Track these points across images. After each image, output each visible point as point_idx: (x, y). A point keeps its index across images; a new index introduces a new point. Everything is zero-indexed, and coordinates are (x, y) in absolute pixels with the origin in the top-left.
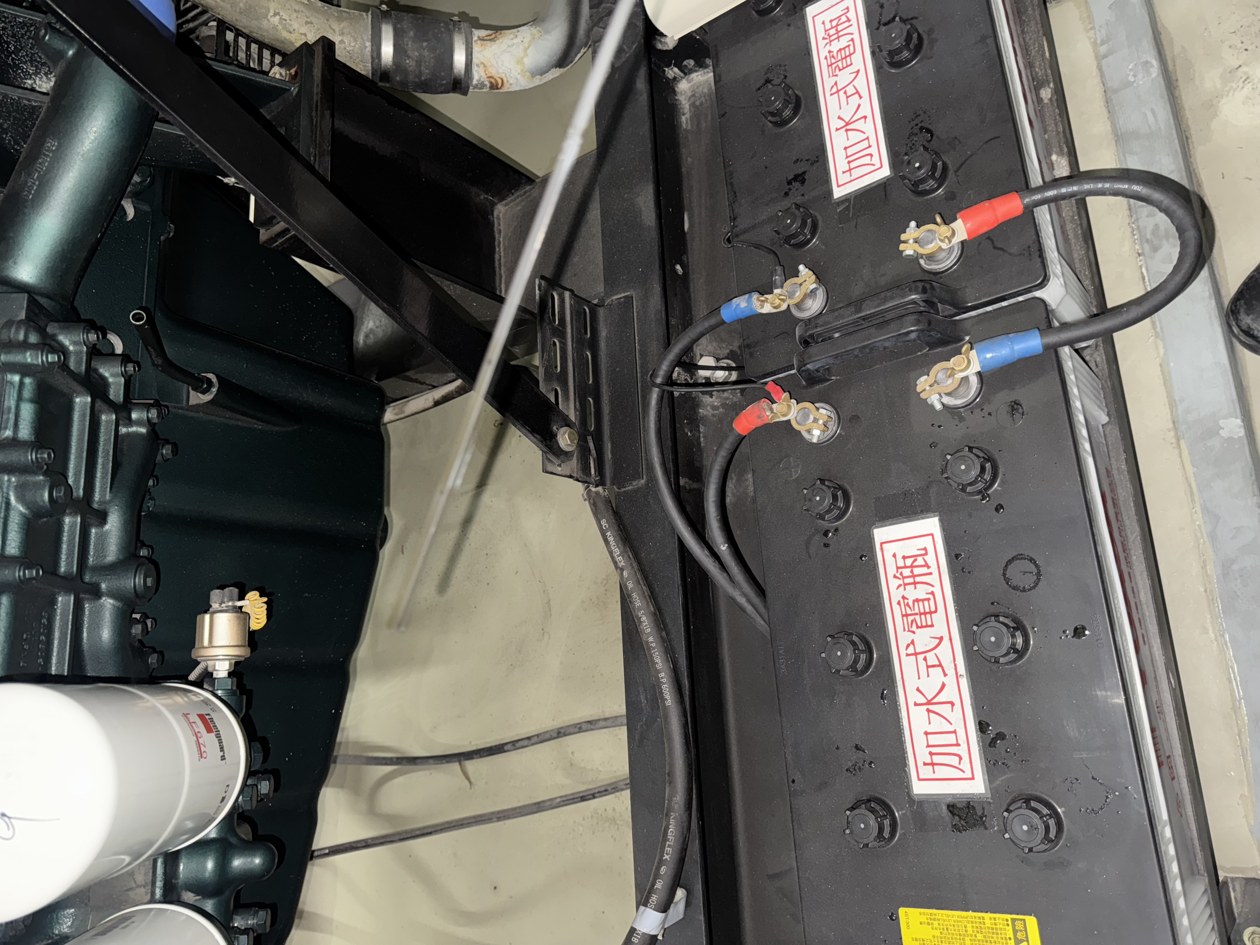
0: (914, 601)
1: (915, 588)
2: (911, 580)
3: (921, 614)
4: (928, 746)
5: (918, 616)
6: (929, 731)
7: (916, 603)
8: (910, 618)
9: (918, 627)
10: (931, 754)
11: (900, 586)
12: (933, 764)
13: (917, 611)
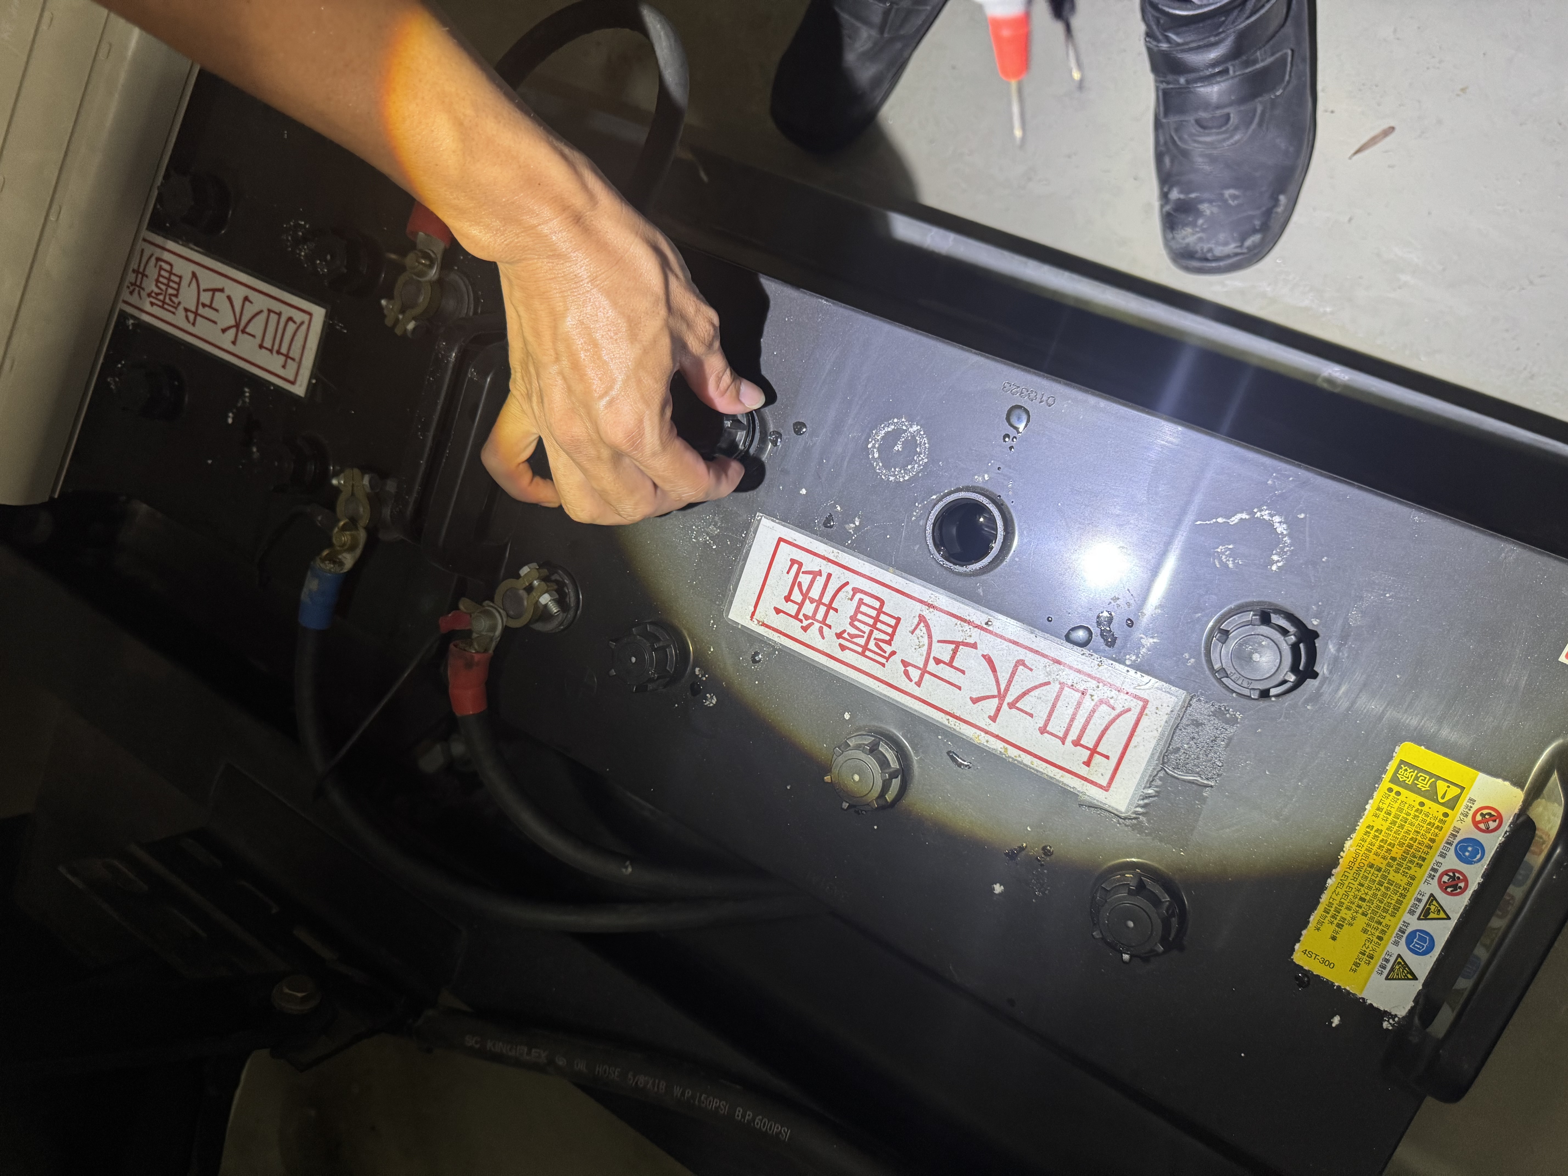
0: (852, 625)
1: (836, 610)
2: (822, 610)
3: (874, 626)
4: (1063, 740)
5: (875, 632)
6: (1041, 724)
7: (856, 623)
8: (872, 645)
9: (889, 643)
10: (1077, 743)
11: (821, 631)
12: (1094, 751)
13: (867, 629)
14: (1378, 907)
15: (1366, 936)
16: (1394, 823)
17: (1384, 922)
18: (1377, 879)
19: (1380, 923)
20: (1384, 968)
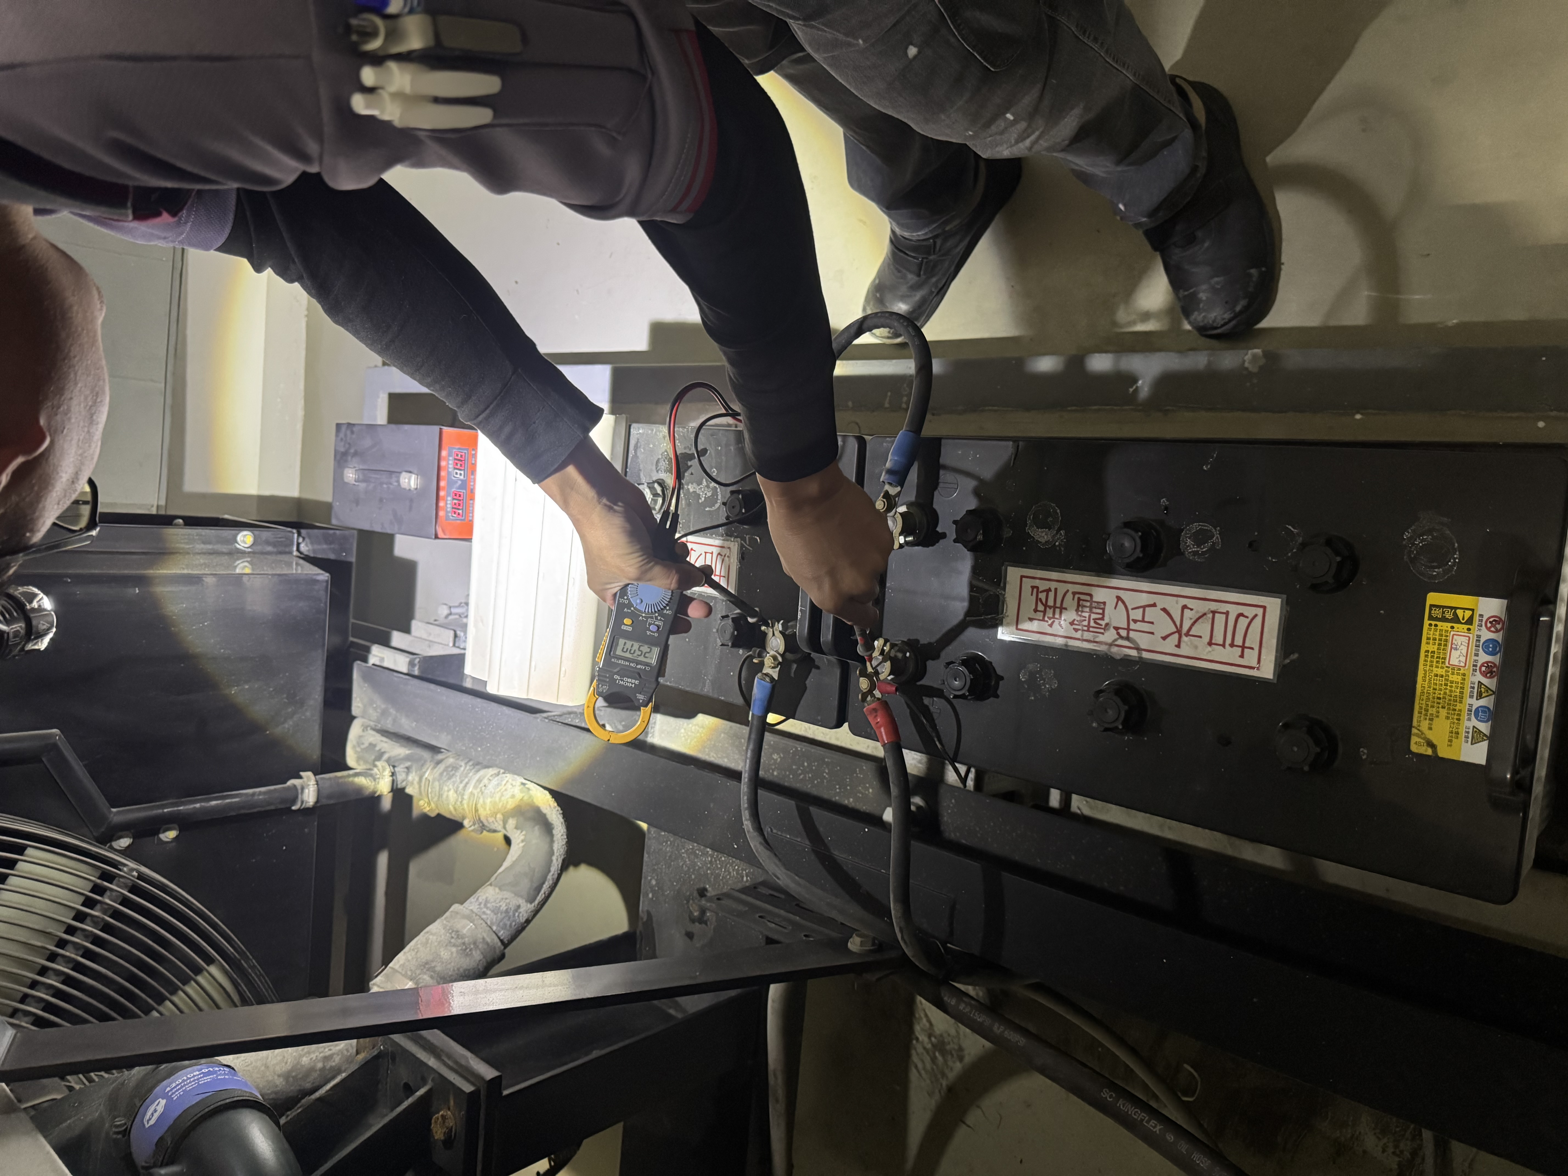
0: (1077, 615)
2: (1058, 611)
3: (1091, 612)
4: (1224, 646)
5: (1092, 615)
6: (1208, 640)
8: (1093, 624)
10: (1232, 646)
12: (1244, 647)
13: (1087, 615)
14: (1450, 700)
15: (1449, 721)
16: (1440, 644)
17: (1457, 708)
18: (1443, 683)
19: (1455, 710)
20: (1468, 738)
